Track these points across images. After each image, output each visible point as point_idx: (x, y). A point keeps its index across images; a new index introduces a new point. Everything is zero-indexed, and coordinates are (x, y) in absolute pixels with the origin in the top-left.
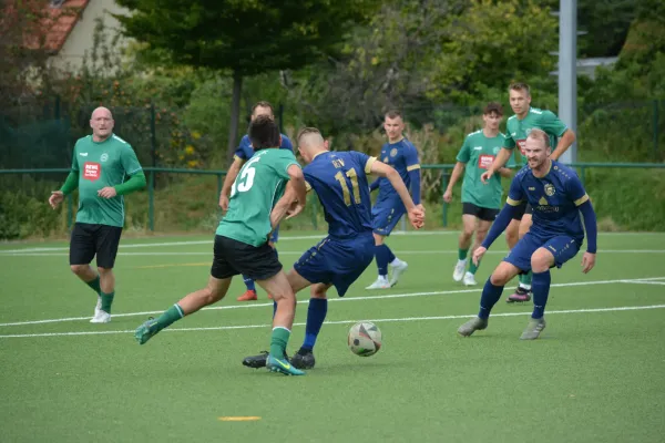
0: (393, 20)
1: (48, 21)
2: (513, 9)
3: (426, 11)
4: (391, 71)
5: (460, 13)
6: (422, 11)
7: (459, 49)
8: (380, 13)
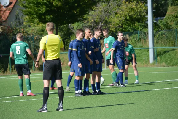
0: (100, 8)
1: (2, 12)
2: (135, 4)
3: (110, 6)
4: (101, 23)
5: (120, 6)
6: (109, 5)
7: (120, 16)
8: (97, 6)
